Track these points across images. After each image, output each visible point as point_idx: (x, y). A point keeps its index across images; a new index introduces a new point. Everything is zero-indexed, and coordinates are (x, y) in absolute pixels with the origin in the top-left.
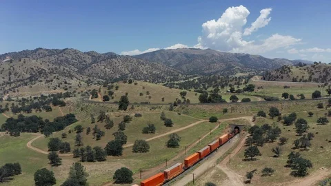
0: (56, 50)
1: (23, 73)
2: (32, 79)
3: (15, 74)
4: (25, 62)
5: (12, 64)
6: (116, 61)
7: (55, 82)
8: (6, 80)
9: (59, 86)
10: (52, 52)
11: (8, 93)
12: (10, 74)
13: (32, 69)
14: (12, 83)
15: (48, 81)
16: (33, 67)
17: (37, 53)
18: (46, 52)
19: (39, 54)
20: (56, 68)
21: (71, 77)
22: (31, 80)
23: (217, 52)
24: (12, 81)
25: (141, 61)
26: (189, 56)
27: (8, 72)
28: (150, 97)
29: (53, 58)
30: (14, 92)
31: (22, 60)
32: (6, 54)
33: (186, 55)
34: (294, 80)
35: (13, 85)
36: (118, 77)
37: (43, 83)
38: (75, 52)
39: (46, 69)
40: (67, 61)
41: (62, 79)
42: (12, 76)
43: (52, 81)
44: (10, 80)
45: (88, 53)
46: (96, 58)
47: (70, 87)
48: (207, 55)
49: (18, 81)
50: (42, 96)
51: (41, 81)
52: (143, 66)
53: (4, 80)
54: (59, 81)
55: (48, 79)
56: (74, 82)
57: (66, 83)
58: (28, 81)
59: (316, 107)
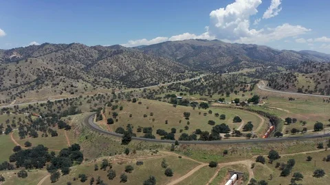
0: (62, 45)
1: (30, 74)
2: (39, 82)
3: (22, 76)
4: (31, 62)
5: (18, 65)
6: (122, 57)
7: (62, 85)
8: (13, 82)
9: (65, 90)
10: (59, 48)
11: (15, 99)
12: (17, 75)
13: (39, 69)
14: (18, 86)
15: (54, 85)
16: (40, 67)
17: (44, 49)
18: (53, 48)
19: (46, 50)
20: (62, 68)
21: (78, 78)
22: (38, 84)
23: (224, 43)
24: (19, 83)
25: (148, 56)
26: (196, 48)
27: (14, 74)
28: (154, 120)
29: (59, 54)
30: (21, 98)
31: (29, 61)
32: (13, 49)
33: (193, 47)
34: (300, 91)
35: (20, 89)
36: (124, 74)
37: (50, 87)
38: (82, 47)
39: (52, 69)
40: (74, 56)
41: (69, 81)
42: (19, 78)
43: (58, 84)
44: (17, 82)
45: (95, 48)
46: (102, 53)
47: (76, 91)
48: (214, 47)
49: (25, 84)
50: (48, 102)
51: (47, 85)
52: (149, 62)
53: (11, 82)
54: (66, 84)
55: (55, 82)
56: (80, 85)
57: (72, 86)
58: (35, 83)
59: (316, 147)
